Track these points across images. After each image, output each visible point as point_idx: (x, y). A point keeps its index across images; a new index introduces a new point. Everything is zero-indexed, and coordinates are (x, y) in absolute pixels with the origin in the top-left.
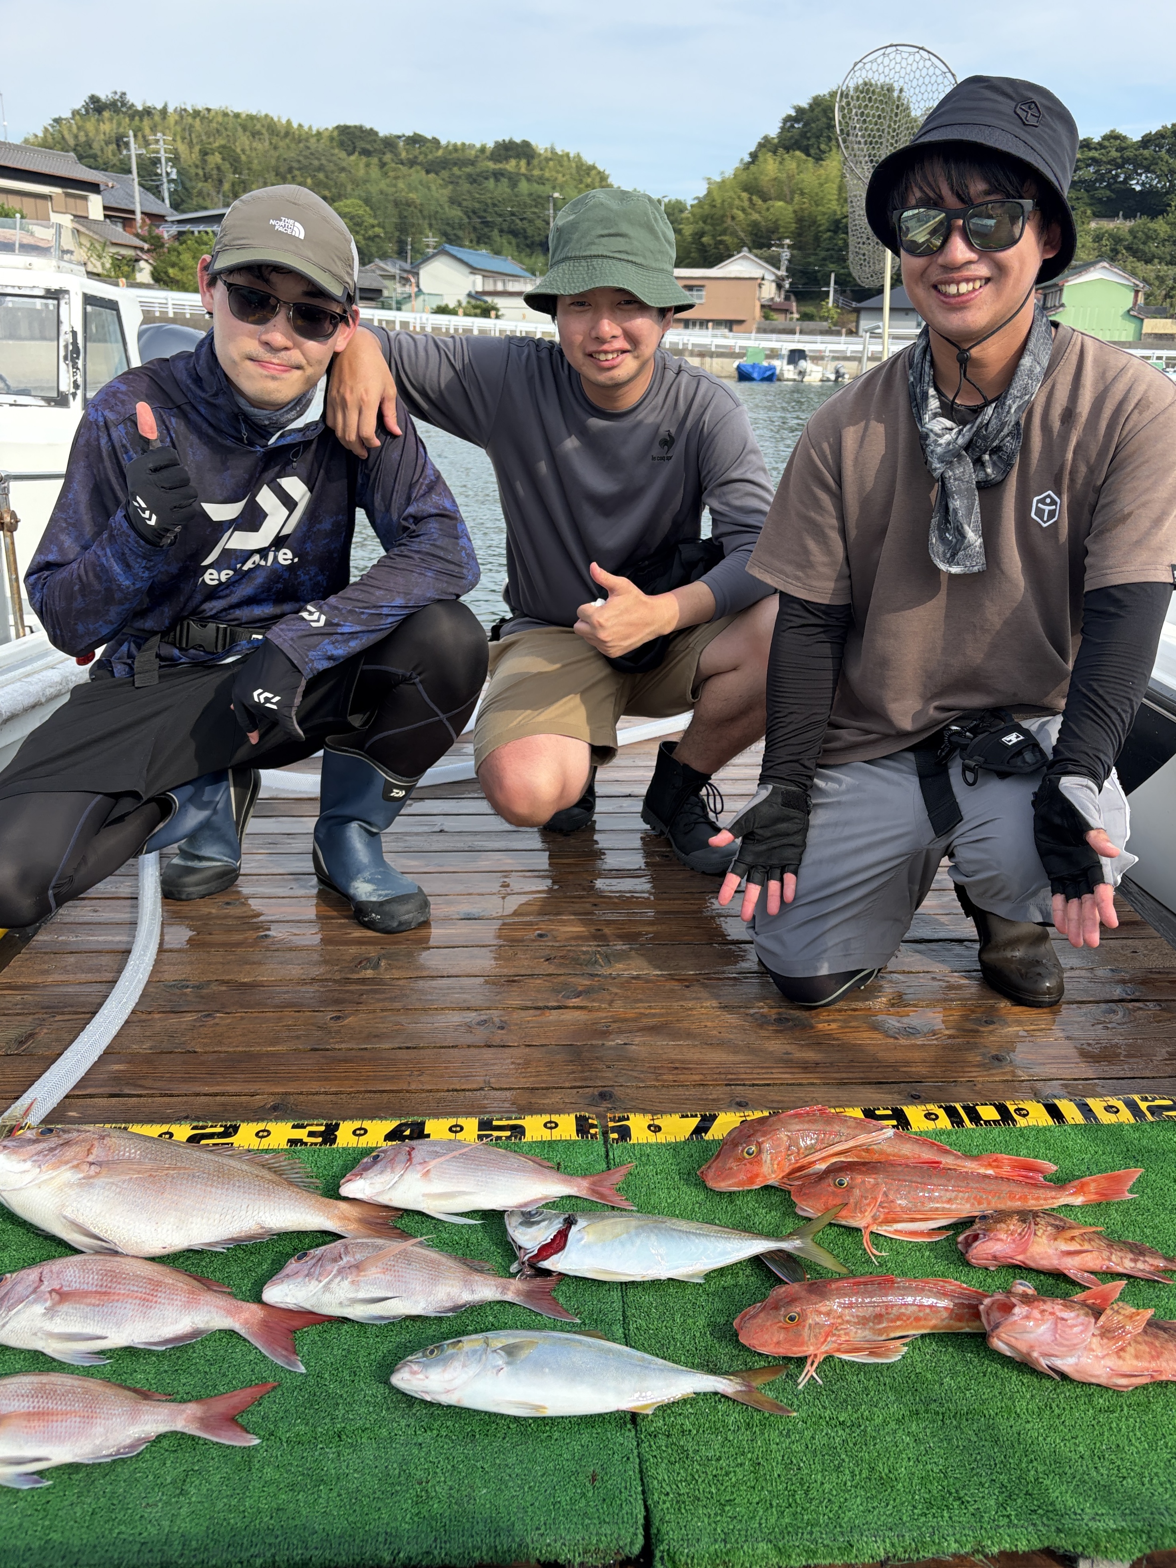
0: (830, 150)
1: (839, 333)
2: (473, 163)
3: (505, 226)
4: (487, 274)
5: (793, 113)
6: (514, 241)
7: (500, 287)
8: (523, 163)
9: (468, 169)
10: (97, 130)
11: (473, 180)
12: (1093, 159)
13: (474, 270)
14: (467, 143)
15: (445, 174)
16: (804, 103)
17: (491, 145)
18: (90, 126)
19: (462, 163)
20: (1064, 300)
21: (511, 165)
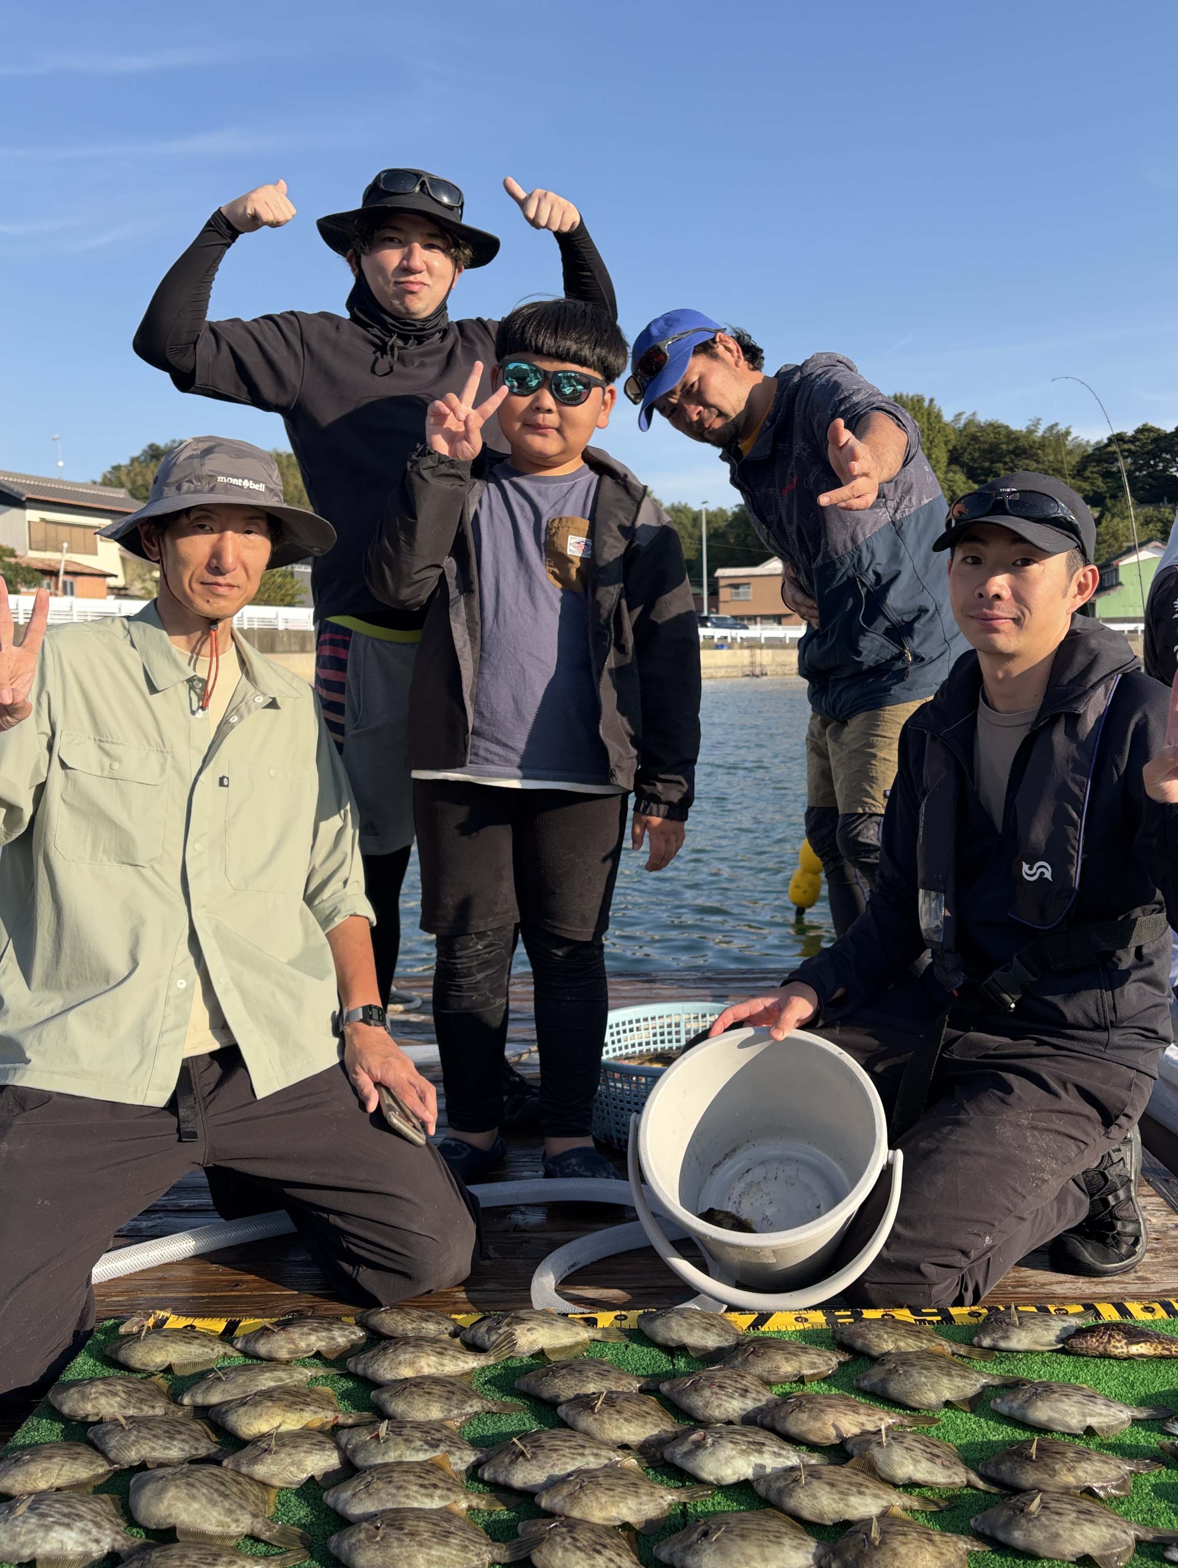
18: (148, 471)
20: (1122, 578)
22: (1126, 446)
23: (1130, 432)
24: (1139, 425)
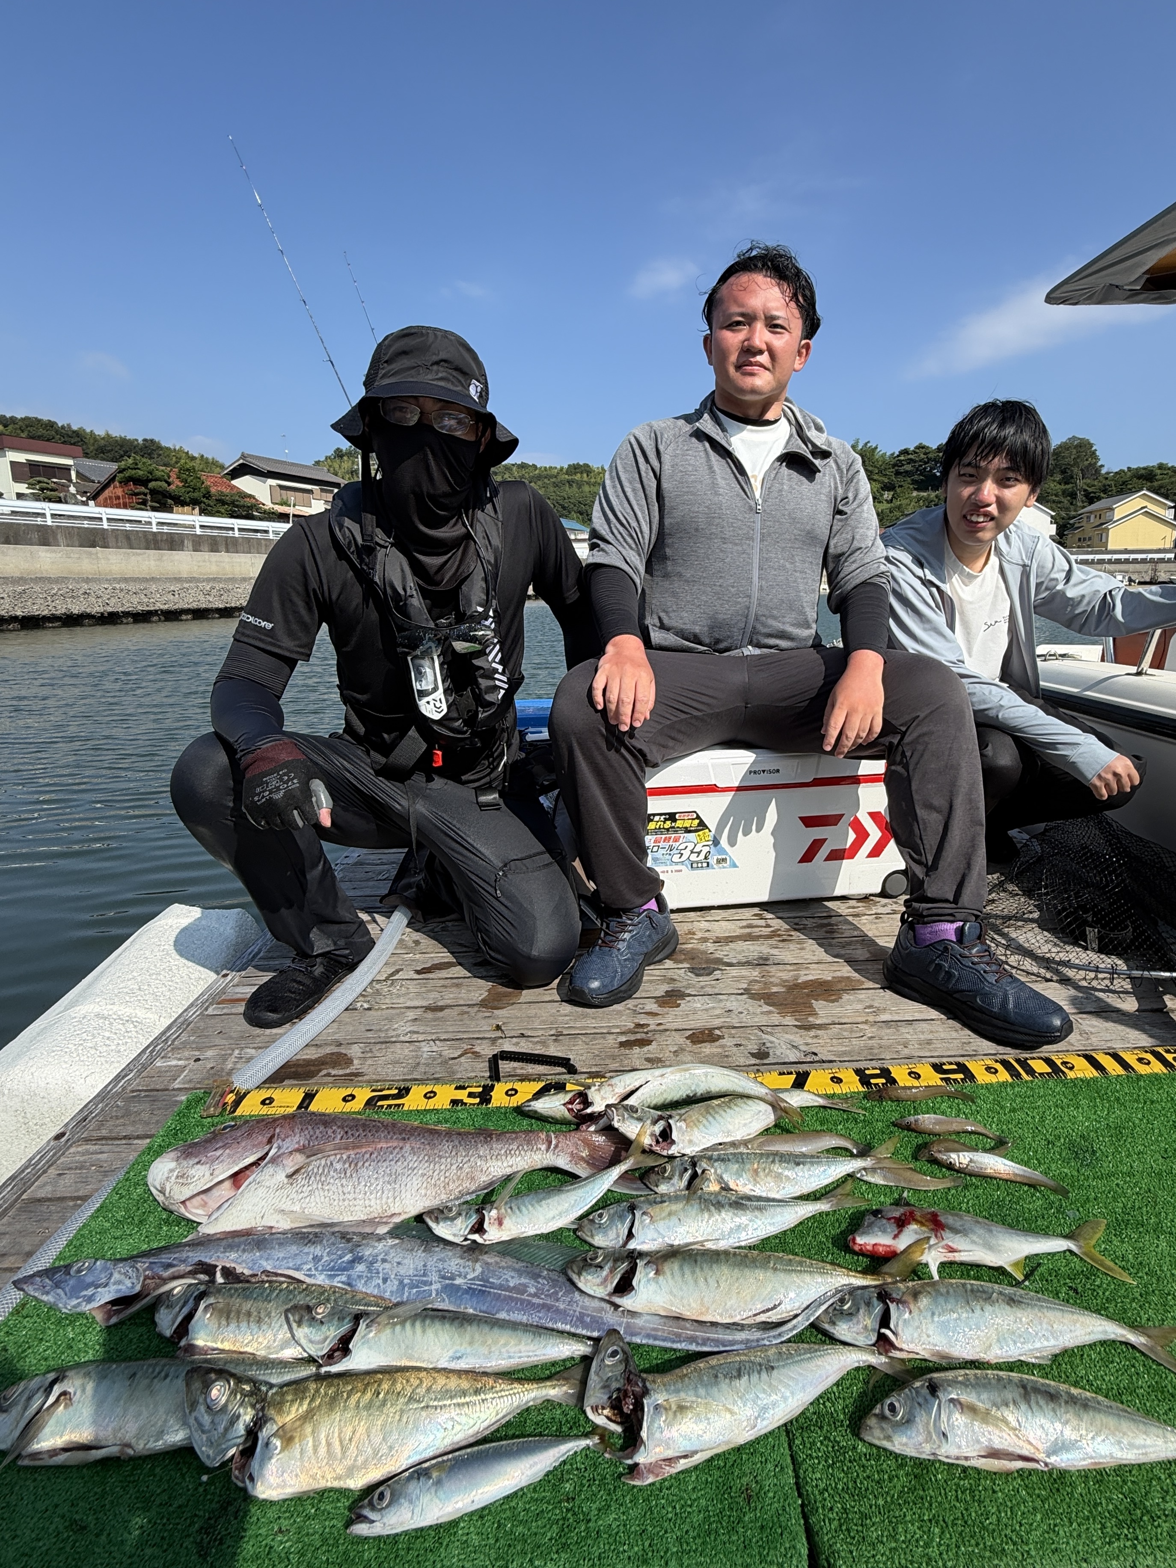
2: (556, 477)
9: (554, 479)
10: (340, 466)
14: (553, 466)
17: (566, 466)
21: (578, 477)
22: (910, 456)
23: (912, 449)
24: (917, 444)
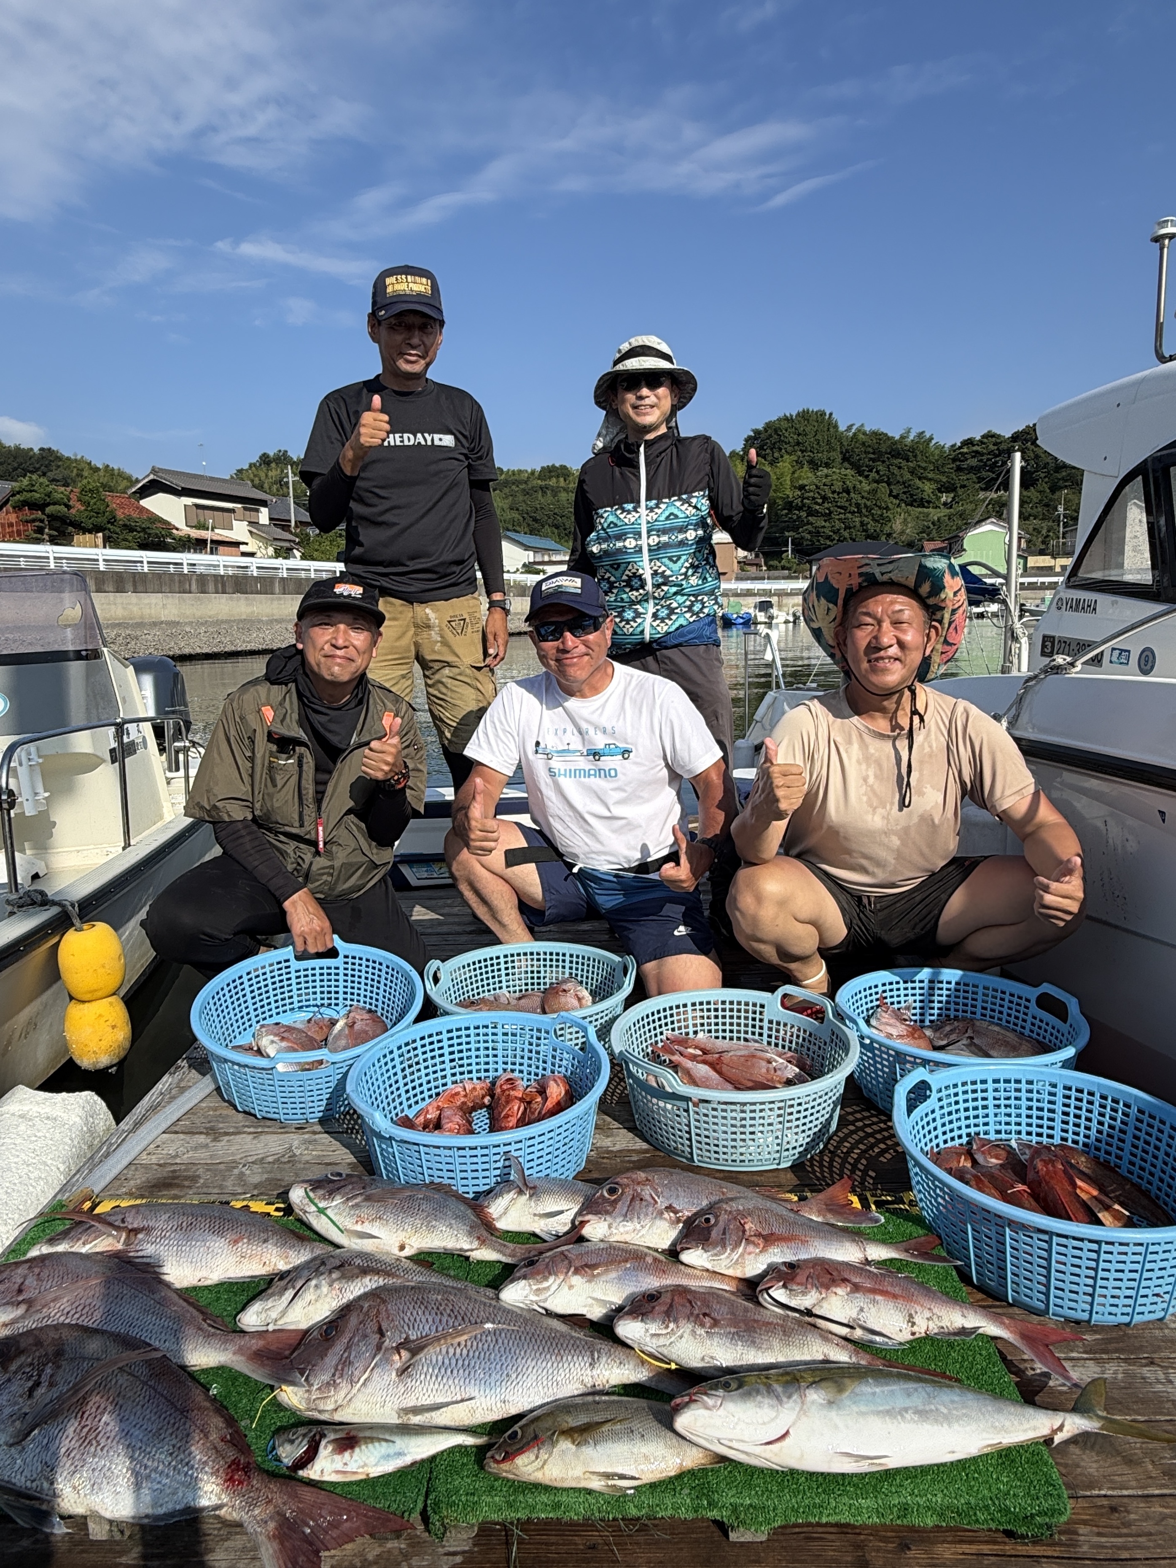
0: (782, 457)
1: (797, 578)
2: (526, 483)
3: (550, 521)
4: (536, 550)
5: (752, 434)
6: (556, 531)
7: (546, 559)
8: (562, 479)
9: (523, 486)
10: (267, 476)
11: (526, 493)
12: (977, 452)
13: (527, 548)
14: (522, 468)
15: (506, 490)
16: (760, 426)
17: (539, 469)
18: (262, 475)
19: (517, 483)
20: (965, 547)
21: (553, 482)
22: (974, 448)
23: (978, 438)
24: (984, 432)
